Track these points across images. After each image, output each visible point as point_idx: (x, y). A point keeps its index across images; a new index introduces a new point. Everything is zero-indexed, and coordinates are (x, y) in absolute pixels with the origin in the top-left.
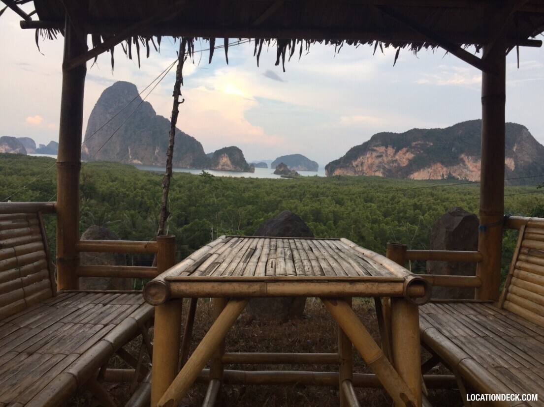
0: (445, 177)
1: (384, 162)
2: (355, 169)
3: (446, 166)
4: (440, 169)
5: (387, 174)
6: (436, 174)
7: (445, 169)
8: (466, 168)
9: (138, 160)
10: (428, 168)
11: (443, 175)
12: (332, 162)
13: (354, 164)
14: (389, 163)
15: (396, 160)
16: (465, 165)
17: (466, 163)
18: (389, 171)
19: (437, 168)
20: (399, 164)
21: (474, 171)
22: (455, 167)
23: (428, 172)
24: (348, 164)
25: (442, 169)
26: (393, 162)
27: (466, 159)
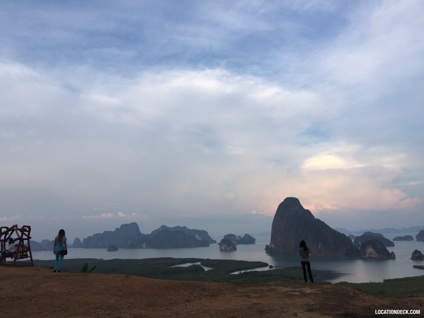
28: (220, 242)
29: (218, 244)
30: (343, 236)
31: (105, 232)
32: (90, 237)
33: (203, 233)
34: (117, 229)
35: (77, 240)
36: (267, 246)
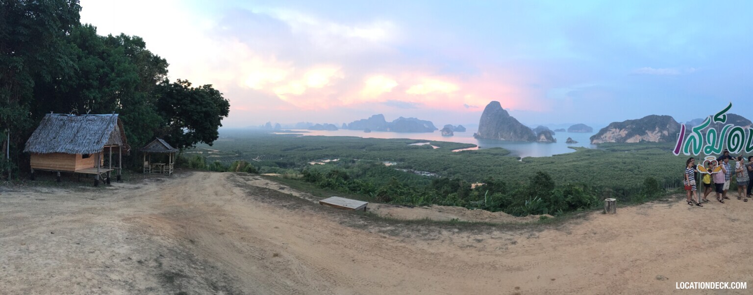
0: (641, 141)
1: (615, 136)
2: (603, 140)
3: (641, 136)
5: (617, 141)
6: (637, 139)
8: (649, 136)
10: (634, 137)
12: (594, 135)
13: (602, 137)
14: (617, 136)
15: (620, 135)
17: (648, 133)
18: (617, 139)
19: (637, 137)
21: (652, 137)
22: (645, 136)
23: (634, 139)
24: (600, 137)
25: (639, 137)
26: (619, 135)
28: (442, 129)
29: (441, 131)
30: (527, 128)
31: (362, 120)
32: (352, 123)
33: (429, 123)
34: (370, 118)
35: (344, 124)
36: (475, 134)
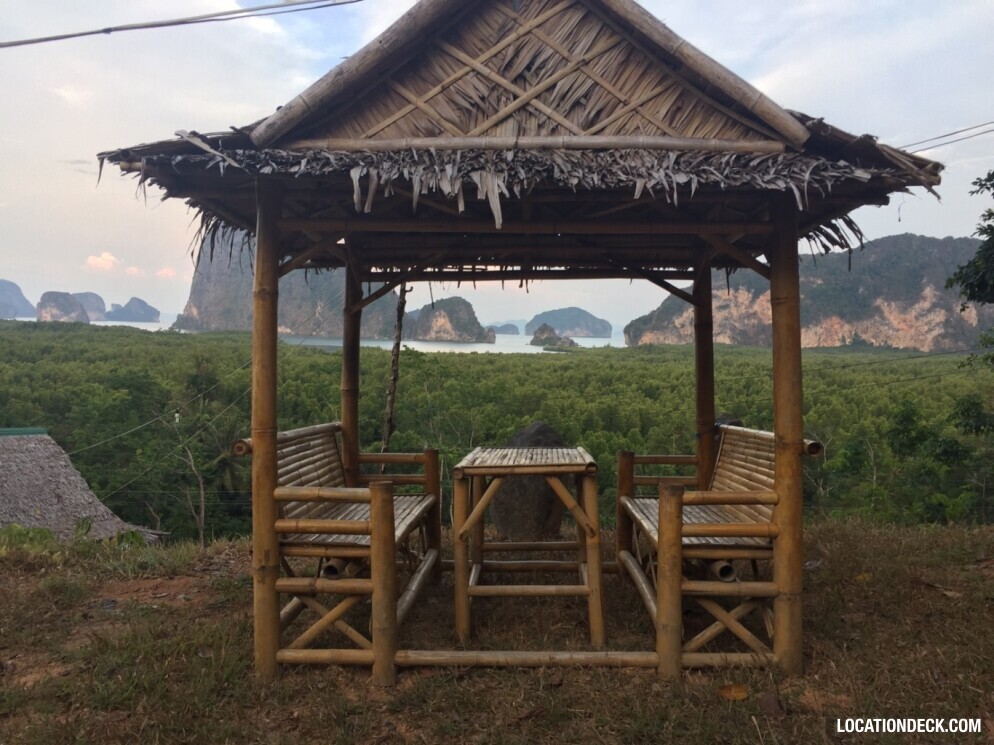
0: (848, 341)
1: (732, 317)
2: (678, 332)
3: (848, 322)
4: (836, 326)
5: (739, 338)
6: (831, 335)
7: (847, 327)
8: (886, 325)
9: (287, 327)
10: (816, 325)
11: (844, 340)
12: (637, 320)
14: (742, 318)
15: (755, 313)
16: (883, 318)
17: (886, 314)
18: (743, 333)
19: (832, 326)
20: (760, 320)
21: (902, 329)
22: (866, 323)
23: (816, 333)
24: (666, 323)
25: (842, 326)
26: (749, 316)
27: (885, 307)
